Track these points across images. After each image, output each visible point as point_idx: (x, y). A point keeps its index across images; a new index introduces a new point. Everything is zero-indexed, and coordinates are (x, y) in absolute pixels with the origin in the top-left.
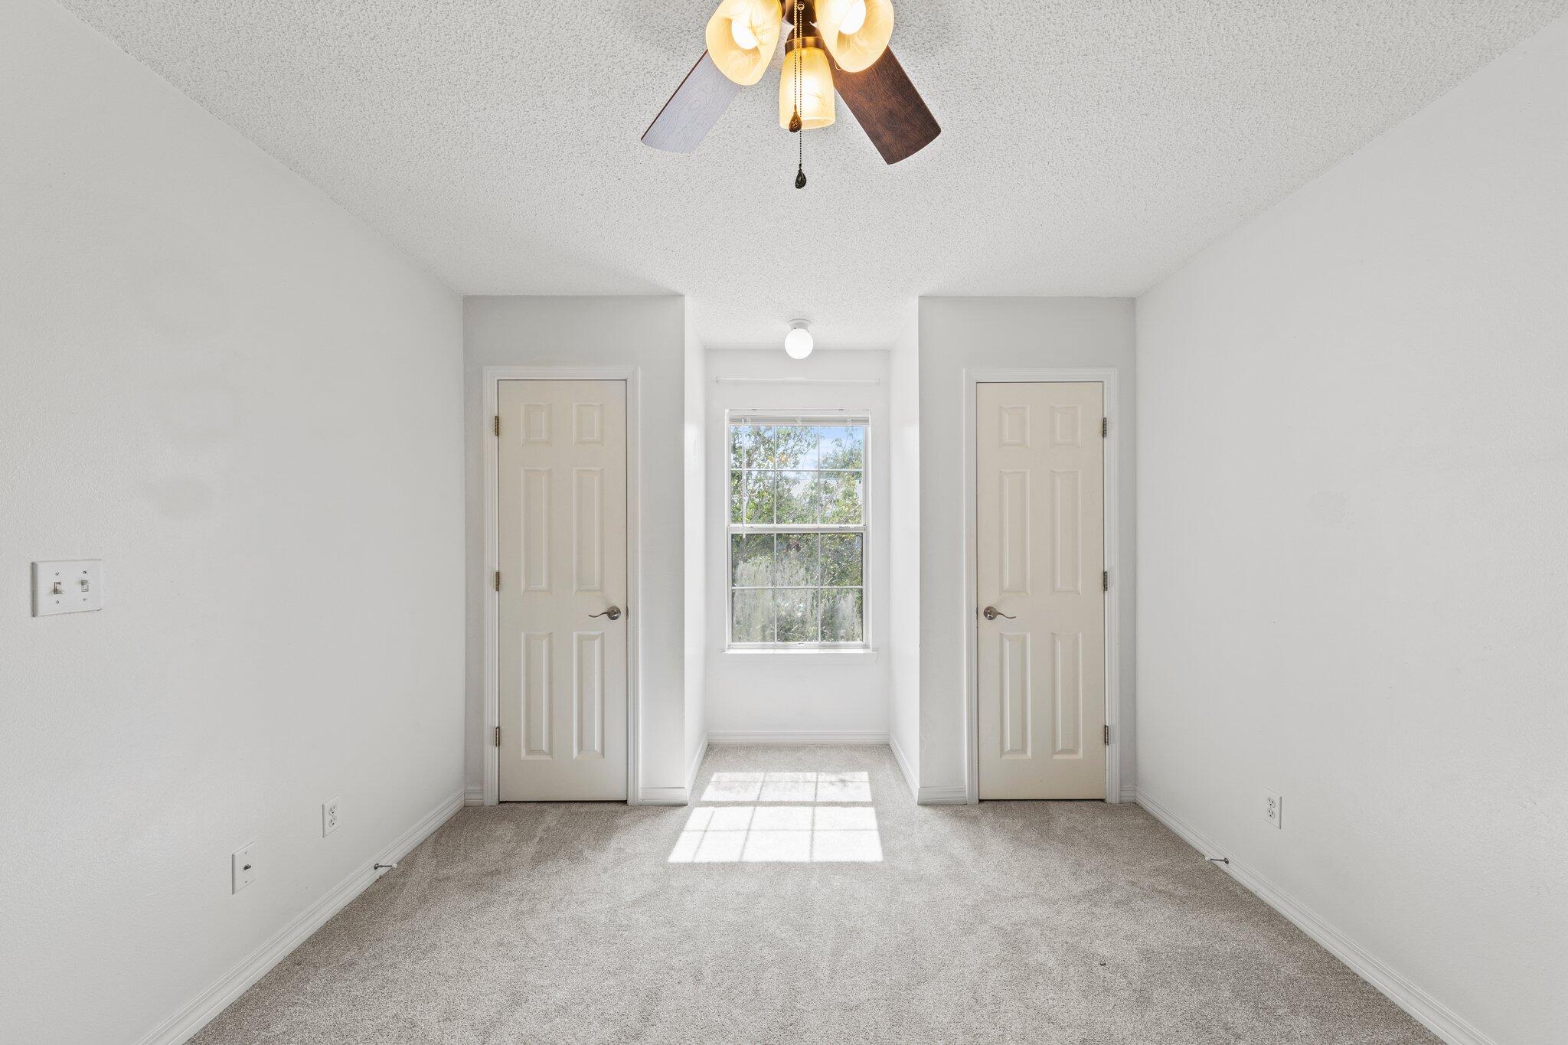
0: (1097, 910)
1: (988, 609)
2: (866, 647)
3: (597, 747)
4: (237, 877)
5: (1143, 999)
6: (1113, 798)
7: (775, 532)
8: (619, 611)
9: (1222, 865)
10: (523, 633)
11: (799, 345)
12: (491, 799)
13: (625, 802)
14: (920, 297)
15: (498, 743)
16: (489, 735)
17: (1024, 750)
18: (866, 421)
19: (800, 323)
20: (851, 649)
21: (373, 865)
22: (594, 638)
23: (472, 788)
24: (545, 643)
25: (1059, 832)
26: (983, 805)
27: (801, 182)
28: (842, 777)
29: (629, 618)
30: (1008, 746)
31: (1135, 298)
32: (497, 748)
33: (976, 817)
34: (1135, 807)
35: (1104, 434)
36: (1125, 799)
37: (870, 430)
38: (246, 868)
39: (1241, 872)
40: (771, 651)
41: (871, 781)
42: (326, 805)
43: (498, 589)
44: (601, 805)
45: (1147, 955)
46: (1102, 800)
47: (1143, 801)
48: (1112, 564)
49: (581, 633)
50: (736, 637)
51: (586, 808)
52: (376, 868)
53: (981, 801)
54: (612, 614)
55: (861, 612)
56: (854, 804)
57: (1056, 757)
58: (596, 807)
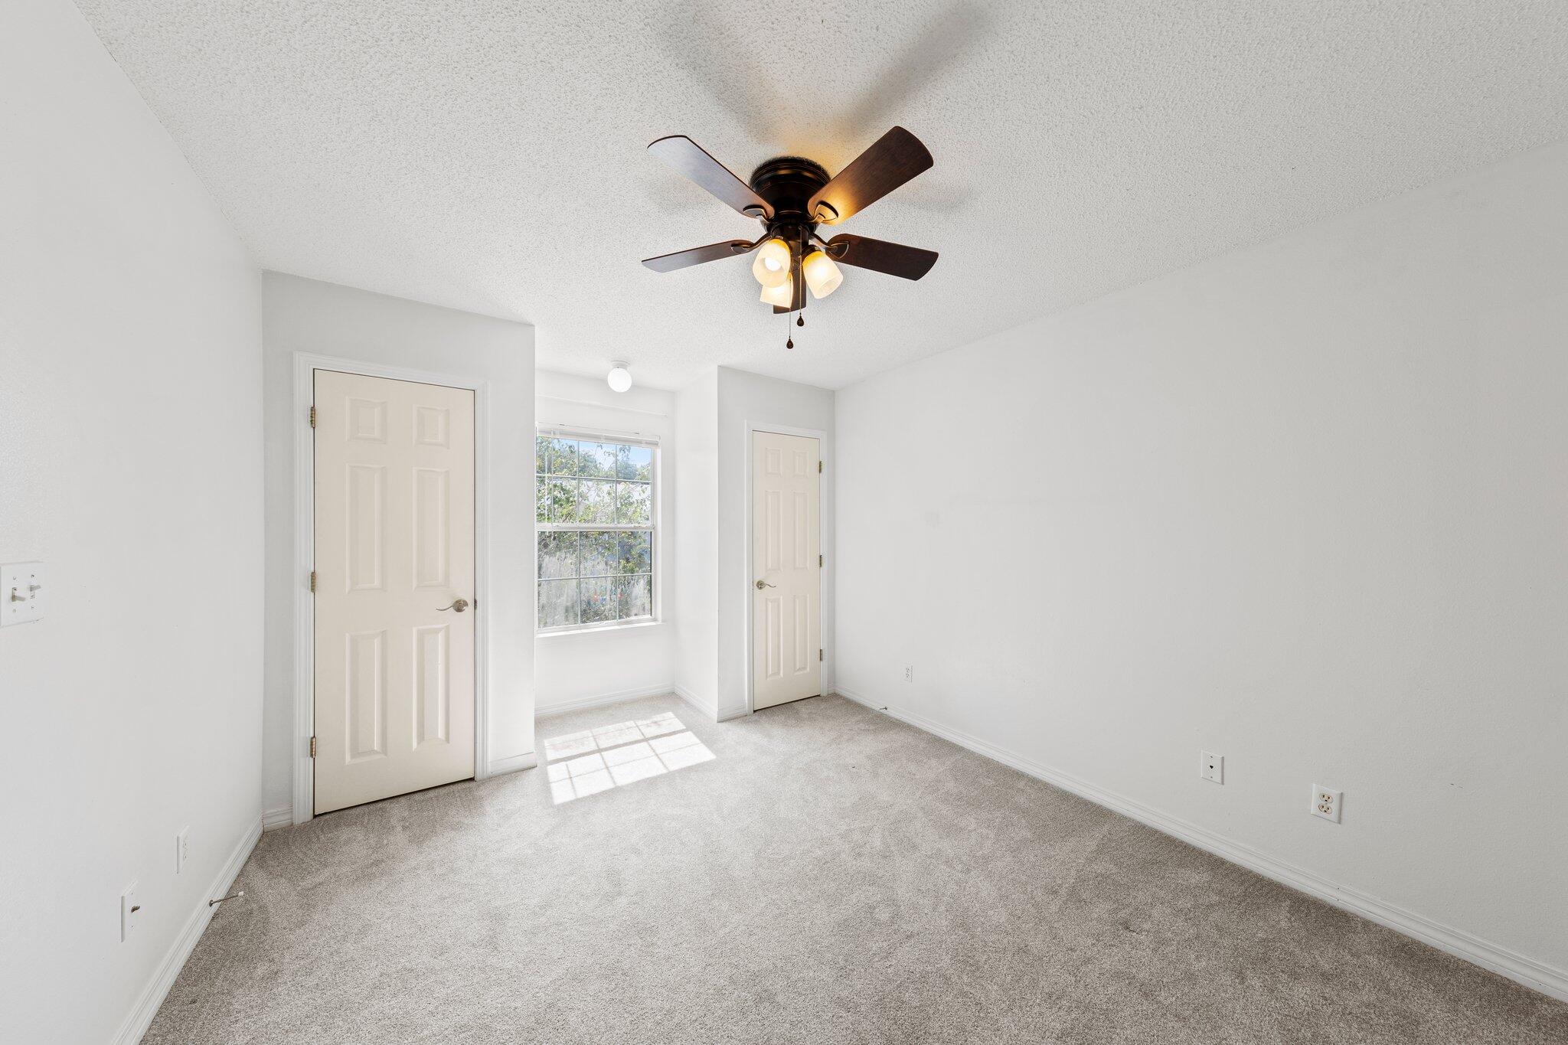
0: (840, 746)
1: (758, 583)
2: (655, 620)
3: (441, 734)
4: (126, 921)
5: (876, 775)
6: (824, 693)
7: (579, 530)
8: (466, 604)
9: (884, 711)
10: (347, 634)
11: (620, 382)
12: (302, 815)
13: (472, 779)
14: (720, 367)
15: (312, 754)
16: (301, 748)
17: (779, 673)
18: (656, 444)
19: (622, 364)
20: (643, 621)
21: (208, 903)
22: (436, 631)
23: (272, 811)
24: (377, 642)
25: (805, 716)
26: (756, 713)
27: (790, 345)
28: (655, 719)
29: (477, 611)
30: (770, 672)
31: (834, 391)
32: (312, 760)
33: (756, 720)
34: (835, 696)
35: (820, 471)
36: (830, 693)
37: (659, 452)
38: (134, 909)
39: (892, 713)
40: (579, 632)
41: (677, 716)
42: (180, 836)
43: (313, 589)
44: (447, 788)
45: (869, 758)
46: (819, 696)
47: (839, 691)
48: (824, 552)
49: (420, 627)
50: (544, 623)
51: (431, 794)
52: (211, 905)
53: (755, 711)
54: (459, 606)
55: (650, 591)
56: (674, 733)
57: (796, 674)
58: (442, 791)
